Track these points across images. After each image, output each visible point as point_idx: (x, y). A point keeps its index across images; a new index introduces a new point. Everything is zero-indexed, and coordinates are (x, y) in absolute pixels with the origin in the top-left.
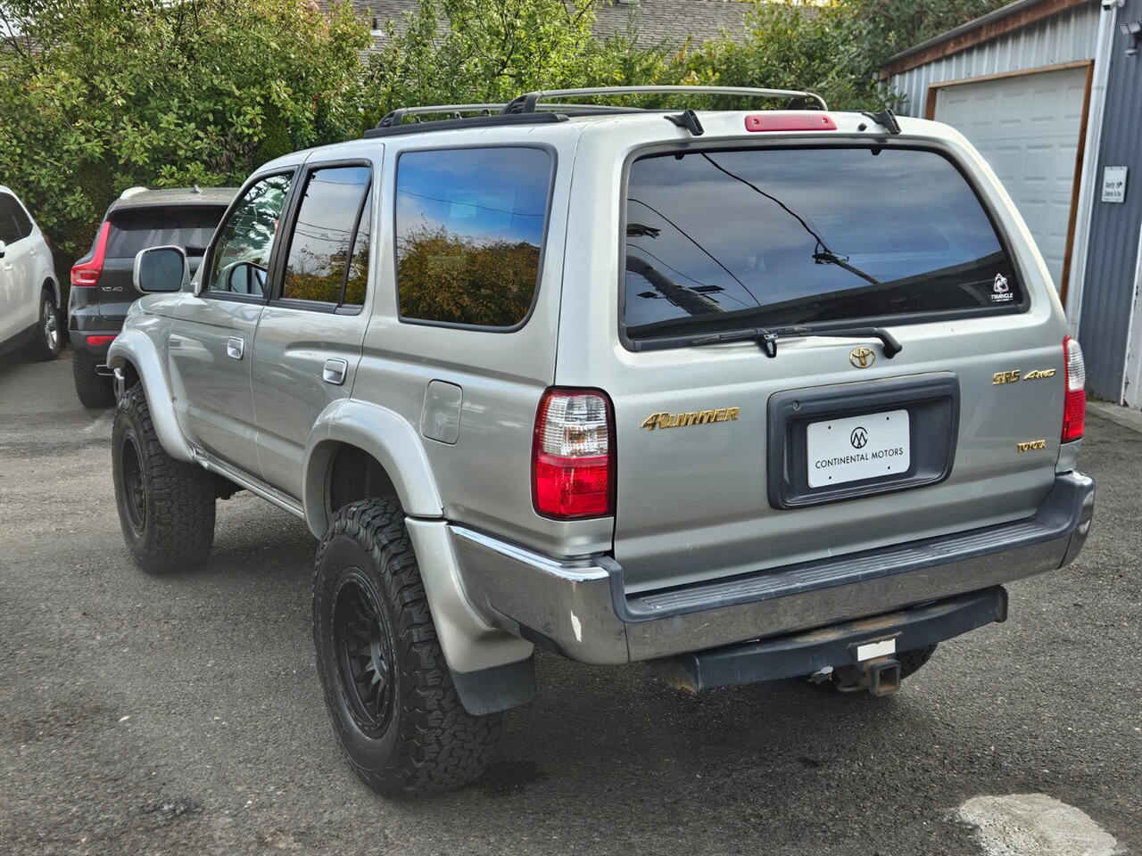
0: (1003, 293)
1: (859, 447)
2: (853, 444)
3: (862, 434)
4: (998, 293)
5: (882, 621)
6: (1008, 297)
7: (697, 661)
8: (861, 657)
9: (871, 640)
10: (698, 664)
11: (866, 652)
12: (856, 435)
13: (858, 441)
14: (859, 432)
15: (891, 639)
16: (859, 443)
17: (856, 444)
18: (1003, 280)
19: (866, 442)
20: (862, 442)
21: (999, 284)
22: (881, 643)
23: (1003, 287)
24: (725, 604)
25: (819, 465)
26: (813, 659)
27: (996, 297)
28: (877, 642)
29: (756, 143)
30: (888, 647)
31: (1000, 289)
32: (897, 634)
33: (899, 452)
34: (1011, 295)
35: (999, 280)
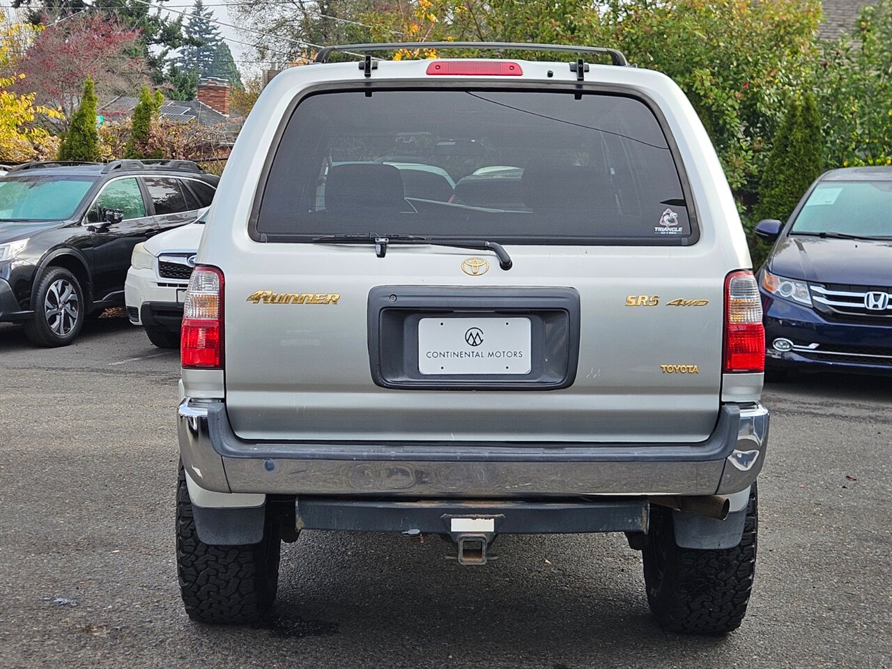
0: (671, 227)
1: (474, 344)
2: (467, 341)
3: (478, 334)
4: (665, 226)
6: (673, 231)
7: (297, 502)
8: (453, 529)
9: (467, 516)
10: (297, 505)
11: (459, 525)
12: (471, 334)
13: (474, 340)
14: (474, 332)
15: (490, 518)
16: (474, 342)
17: (471, 341)
18: (674, 215)
19: (482, 341)
20: (478, 341)
21: (666, 218)
22: (478, 520)
23: (672, 221)
24: (316, 457)
25: (430, 355)
26: (404, 520)
27: (660, 229)
28: (474, 519)
29: (433, 85)
30: (485, 526)
31: (668, 223)
32: (497, 515)
33: (518, 355)
34: (680, 229)
35: (669, 214)
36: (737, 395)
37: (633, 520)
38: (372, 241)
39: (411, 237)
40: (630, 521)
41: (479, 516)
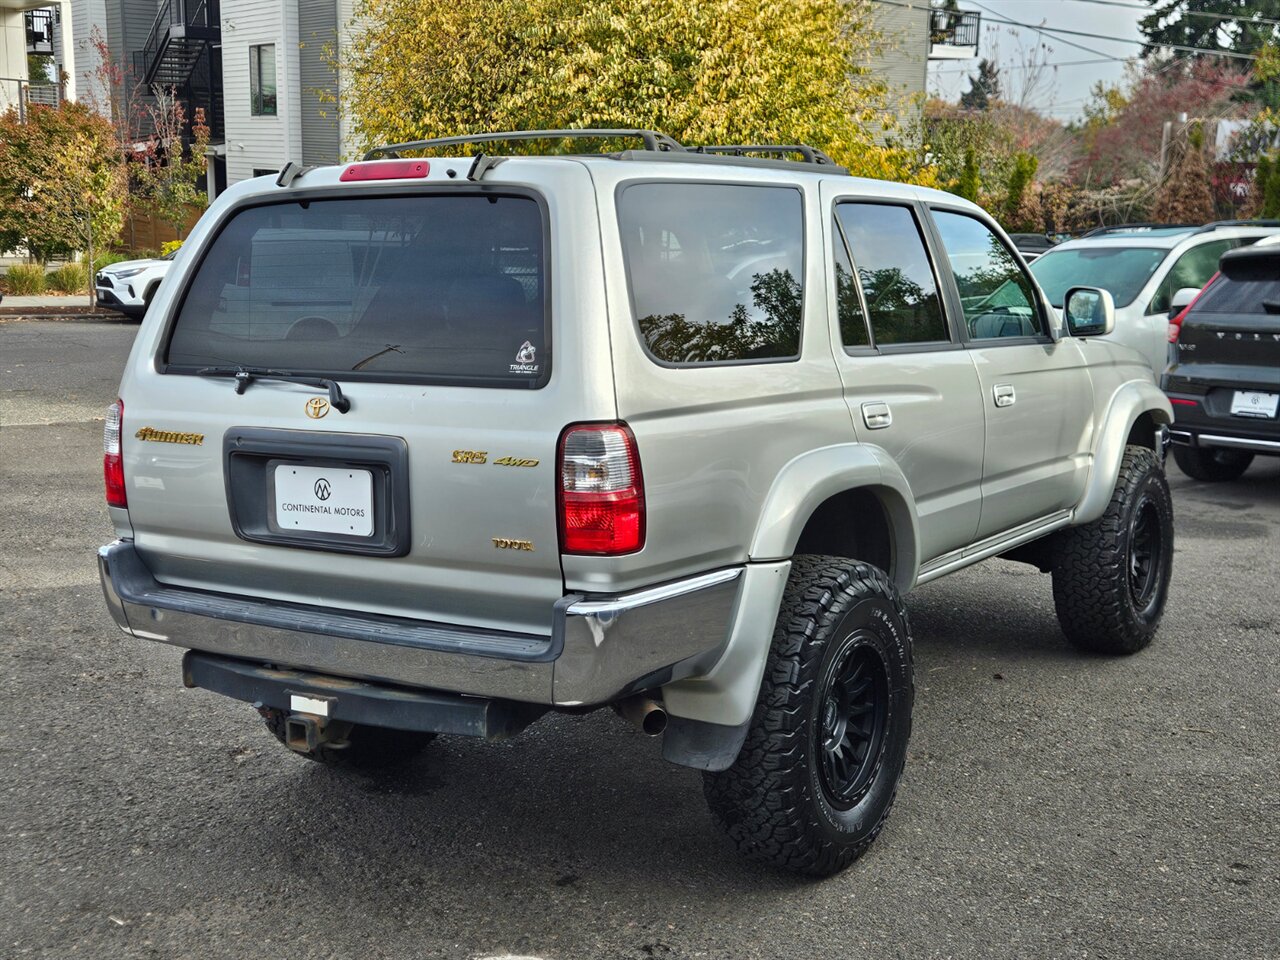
0: (526, 364)
1: (323, 498)
2: (317, 494)
3: (325, 487)
4: (520, 364)
5: (324, 681)
6: (528, 370)
8: (294, 707)
9: (305, 694)
11: (299, 704)
12: (320, 486)
13: (322, 492)
14: (322, 483)
15: (324, 700)
16: (323, 495)
17: (320, 494)
18: (531, 349)
19: (329, 495)
20: (326, 495)
21: (524, 352)
22: (313, 700)
23: (528, 357)
25: (286, 507)
27: (516, 367)
28: (311, 698)
30: (320, 708)
31: (524, 359)
32: (331, 698)
33: (362, 514)
34: (536, 368)
35: (527, 348)
36: (595, 583)
37: (473, 724)
38: (233, 374)
39: (269, 371)
40: (470, 724)
41: (316, 696)
